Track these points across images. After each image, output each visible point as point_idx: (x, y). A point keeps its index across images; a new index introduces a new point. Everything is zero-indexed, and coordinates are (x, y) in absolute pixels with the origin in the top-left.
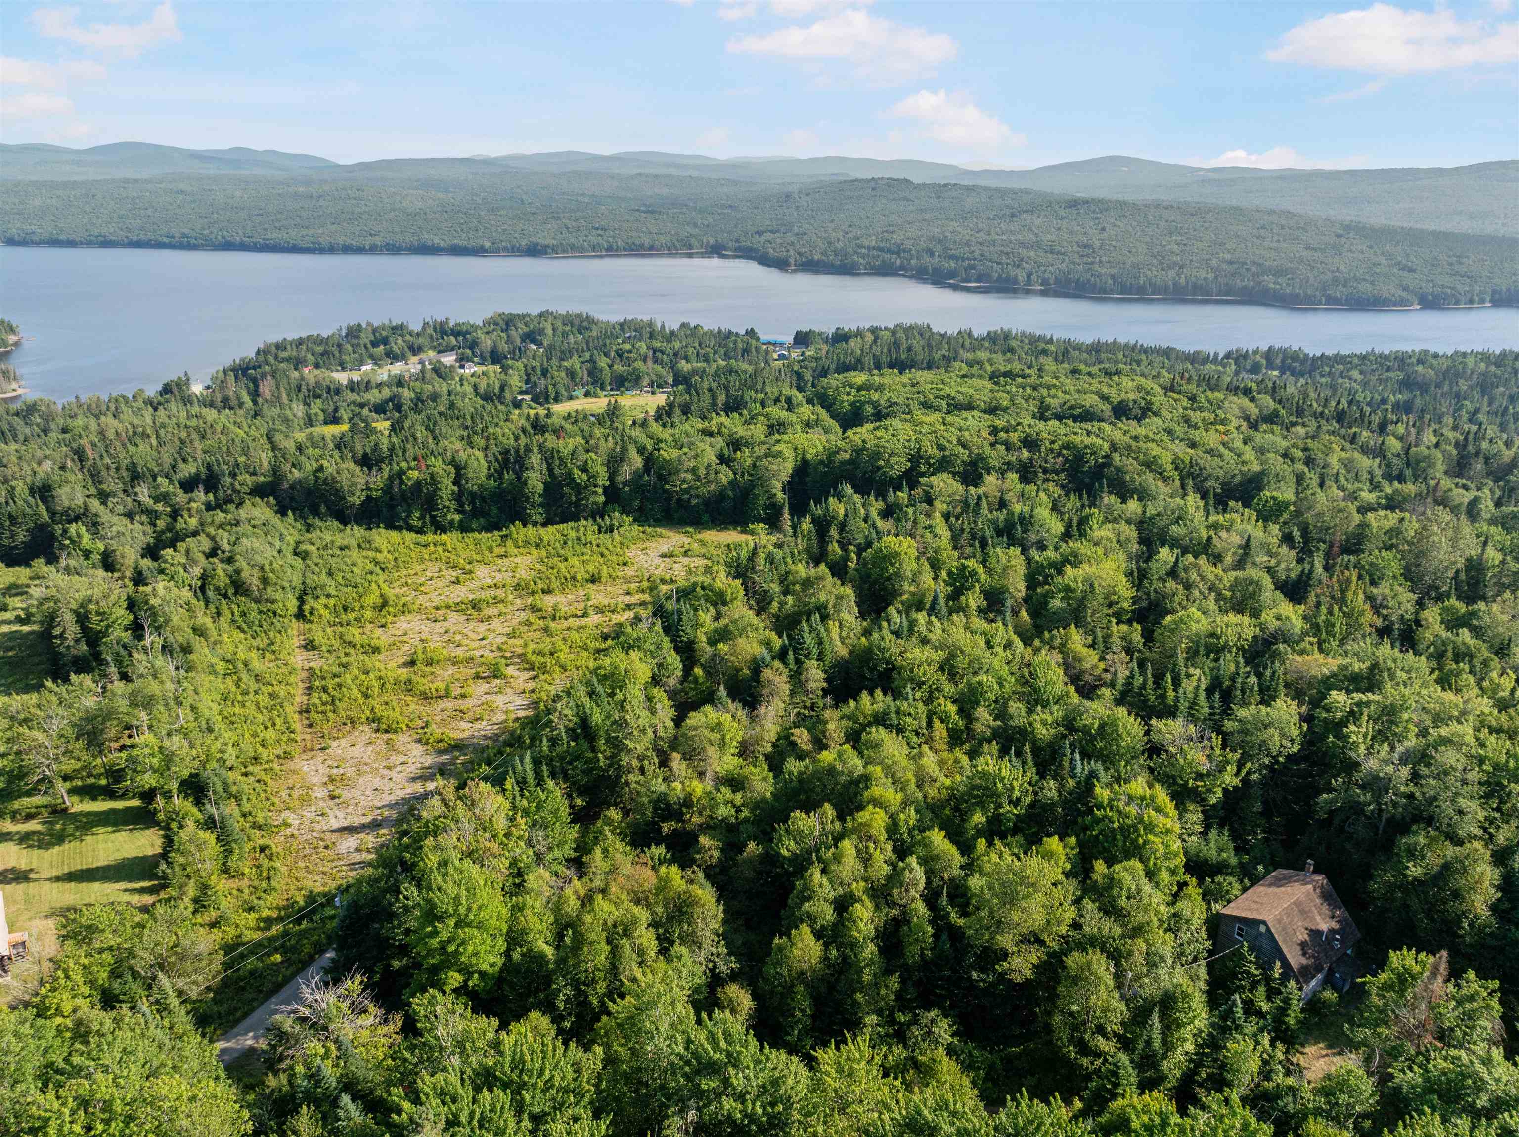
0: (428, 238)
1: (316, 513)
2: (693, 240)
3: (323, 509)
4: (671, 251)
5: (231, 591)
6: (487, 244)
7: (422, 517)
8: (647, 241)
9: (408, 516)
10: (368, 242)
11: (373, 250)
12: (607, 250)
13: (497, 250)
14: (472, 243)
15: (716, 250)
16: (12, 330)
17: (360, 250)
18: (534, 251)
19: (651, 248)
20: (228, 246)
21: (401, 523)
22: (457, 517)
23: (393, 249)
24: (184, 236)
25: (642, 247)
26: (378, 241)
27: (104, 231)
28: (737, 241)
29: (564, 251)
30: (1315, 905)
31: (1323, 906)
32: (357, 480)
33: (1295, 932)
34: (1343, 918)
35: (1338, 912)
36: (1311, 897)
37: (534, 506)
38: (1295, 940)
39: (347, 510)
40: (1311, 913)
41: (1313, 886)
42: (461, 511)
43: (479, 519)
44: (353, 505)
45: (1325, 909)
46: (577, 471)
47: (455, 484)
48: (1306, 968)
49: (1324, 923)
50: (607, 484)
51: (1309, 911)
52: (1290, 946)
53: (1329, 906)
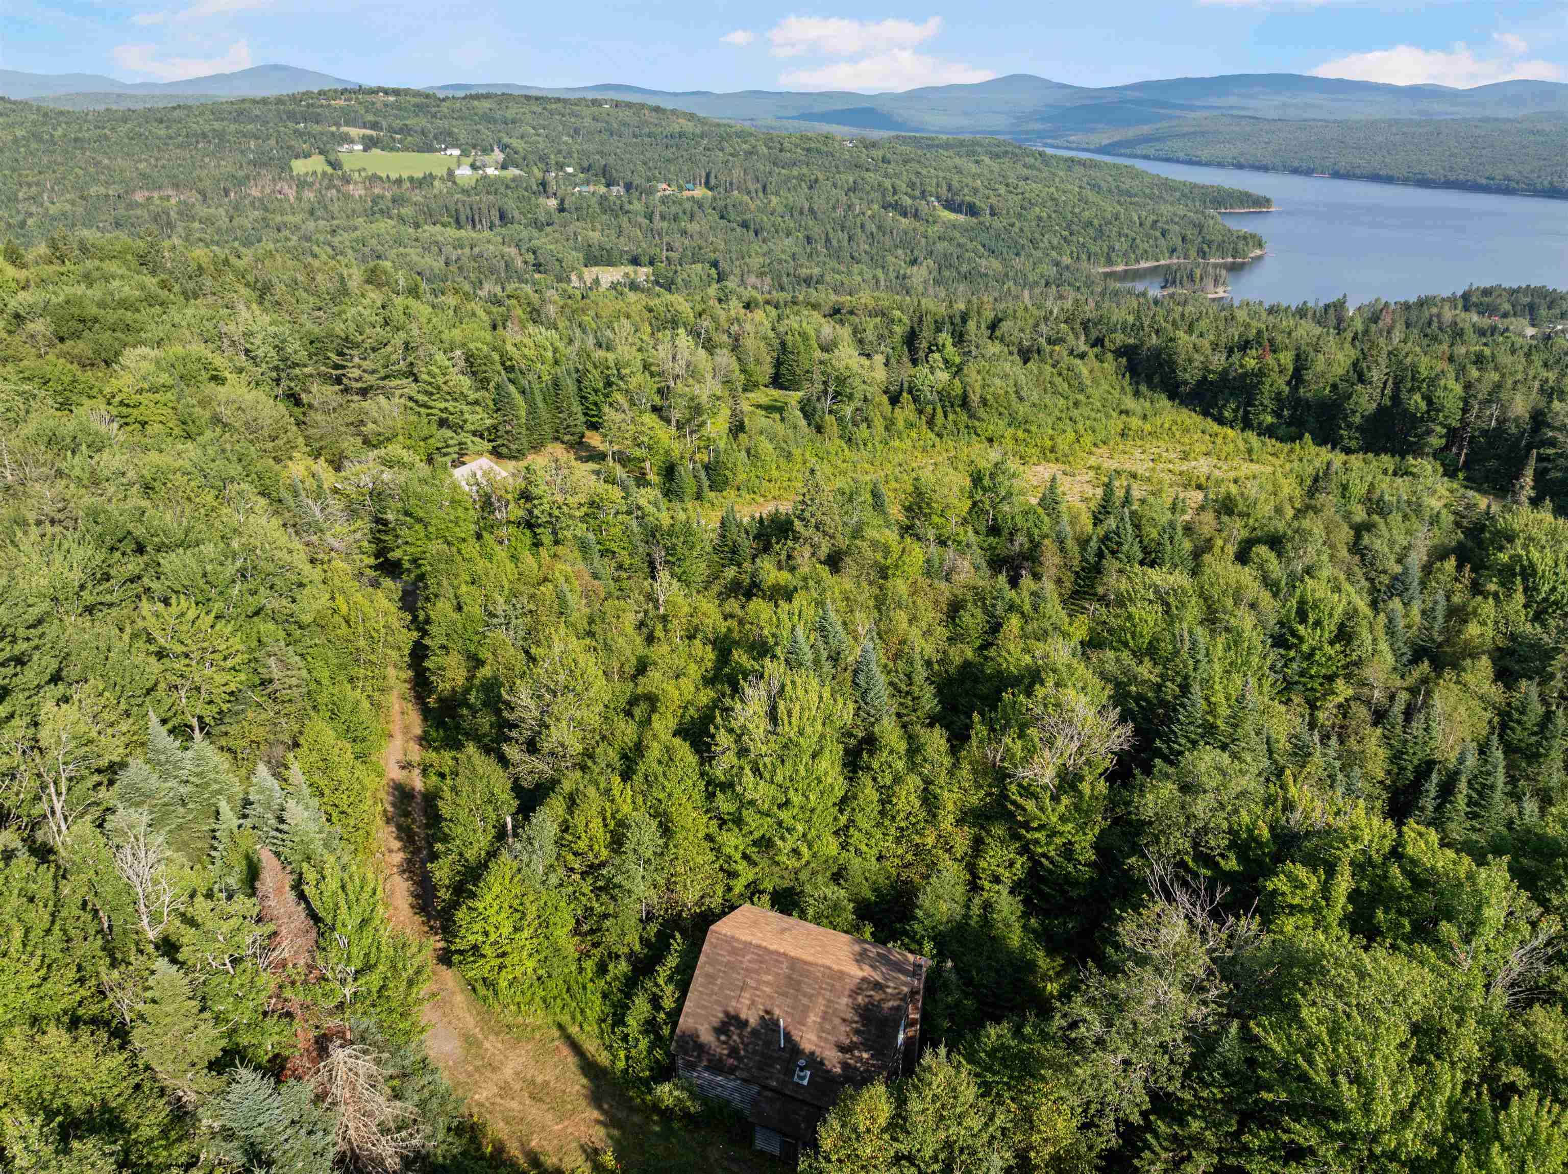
1: (1150, 379)
3: (1156, 379)
5: (958, 402)
7: (1235, 411)
9: (1224, 406)
16: (1260, 245)
21: (1215, 412)
22: (1269, 419)
30: (829, 1001)
31: (844, 1020)
32: (1196, 356)
33: (742, 989)
34: (866, 1071)
35: (865, 1055)
36: (838, 986)
37: (1349, 426)
38: (730, 998)
39: (1178, 387)
40: (805, 1001)
41: (864, 979)
42: (1277, 414)
43: (1289, 425)
44: (1186, 383)
45: (844, 1028)
46: (1417, 397)
47: (1288, 383)
48: (701, 1048)
49: (814, 1038)
50: (1455, 424)
51: (805, 995)
52: (712, 993)
53: (857, 1032)
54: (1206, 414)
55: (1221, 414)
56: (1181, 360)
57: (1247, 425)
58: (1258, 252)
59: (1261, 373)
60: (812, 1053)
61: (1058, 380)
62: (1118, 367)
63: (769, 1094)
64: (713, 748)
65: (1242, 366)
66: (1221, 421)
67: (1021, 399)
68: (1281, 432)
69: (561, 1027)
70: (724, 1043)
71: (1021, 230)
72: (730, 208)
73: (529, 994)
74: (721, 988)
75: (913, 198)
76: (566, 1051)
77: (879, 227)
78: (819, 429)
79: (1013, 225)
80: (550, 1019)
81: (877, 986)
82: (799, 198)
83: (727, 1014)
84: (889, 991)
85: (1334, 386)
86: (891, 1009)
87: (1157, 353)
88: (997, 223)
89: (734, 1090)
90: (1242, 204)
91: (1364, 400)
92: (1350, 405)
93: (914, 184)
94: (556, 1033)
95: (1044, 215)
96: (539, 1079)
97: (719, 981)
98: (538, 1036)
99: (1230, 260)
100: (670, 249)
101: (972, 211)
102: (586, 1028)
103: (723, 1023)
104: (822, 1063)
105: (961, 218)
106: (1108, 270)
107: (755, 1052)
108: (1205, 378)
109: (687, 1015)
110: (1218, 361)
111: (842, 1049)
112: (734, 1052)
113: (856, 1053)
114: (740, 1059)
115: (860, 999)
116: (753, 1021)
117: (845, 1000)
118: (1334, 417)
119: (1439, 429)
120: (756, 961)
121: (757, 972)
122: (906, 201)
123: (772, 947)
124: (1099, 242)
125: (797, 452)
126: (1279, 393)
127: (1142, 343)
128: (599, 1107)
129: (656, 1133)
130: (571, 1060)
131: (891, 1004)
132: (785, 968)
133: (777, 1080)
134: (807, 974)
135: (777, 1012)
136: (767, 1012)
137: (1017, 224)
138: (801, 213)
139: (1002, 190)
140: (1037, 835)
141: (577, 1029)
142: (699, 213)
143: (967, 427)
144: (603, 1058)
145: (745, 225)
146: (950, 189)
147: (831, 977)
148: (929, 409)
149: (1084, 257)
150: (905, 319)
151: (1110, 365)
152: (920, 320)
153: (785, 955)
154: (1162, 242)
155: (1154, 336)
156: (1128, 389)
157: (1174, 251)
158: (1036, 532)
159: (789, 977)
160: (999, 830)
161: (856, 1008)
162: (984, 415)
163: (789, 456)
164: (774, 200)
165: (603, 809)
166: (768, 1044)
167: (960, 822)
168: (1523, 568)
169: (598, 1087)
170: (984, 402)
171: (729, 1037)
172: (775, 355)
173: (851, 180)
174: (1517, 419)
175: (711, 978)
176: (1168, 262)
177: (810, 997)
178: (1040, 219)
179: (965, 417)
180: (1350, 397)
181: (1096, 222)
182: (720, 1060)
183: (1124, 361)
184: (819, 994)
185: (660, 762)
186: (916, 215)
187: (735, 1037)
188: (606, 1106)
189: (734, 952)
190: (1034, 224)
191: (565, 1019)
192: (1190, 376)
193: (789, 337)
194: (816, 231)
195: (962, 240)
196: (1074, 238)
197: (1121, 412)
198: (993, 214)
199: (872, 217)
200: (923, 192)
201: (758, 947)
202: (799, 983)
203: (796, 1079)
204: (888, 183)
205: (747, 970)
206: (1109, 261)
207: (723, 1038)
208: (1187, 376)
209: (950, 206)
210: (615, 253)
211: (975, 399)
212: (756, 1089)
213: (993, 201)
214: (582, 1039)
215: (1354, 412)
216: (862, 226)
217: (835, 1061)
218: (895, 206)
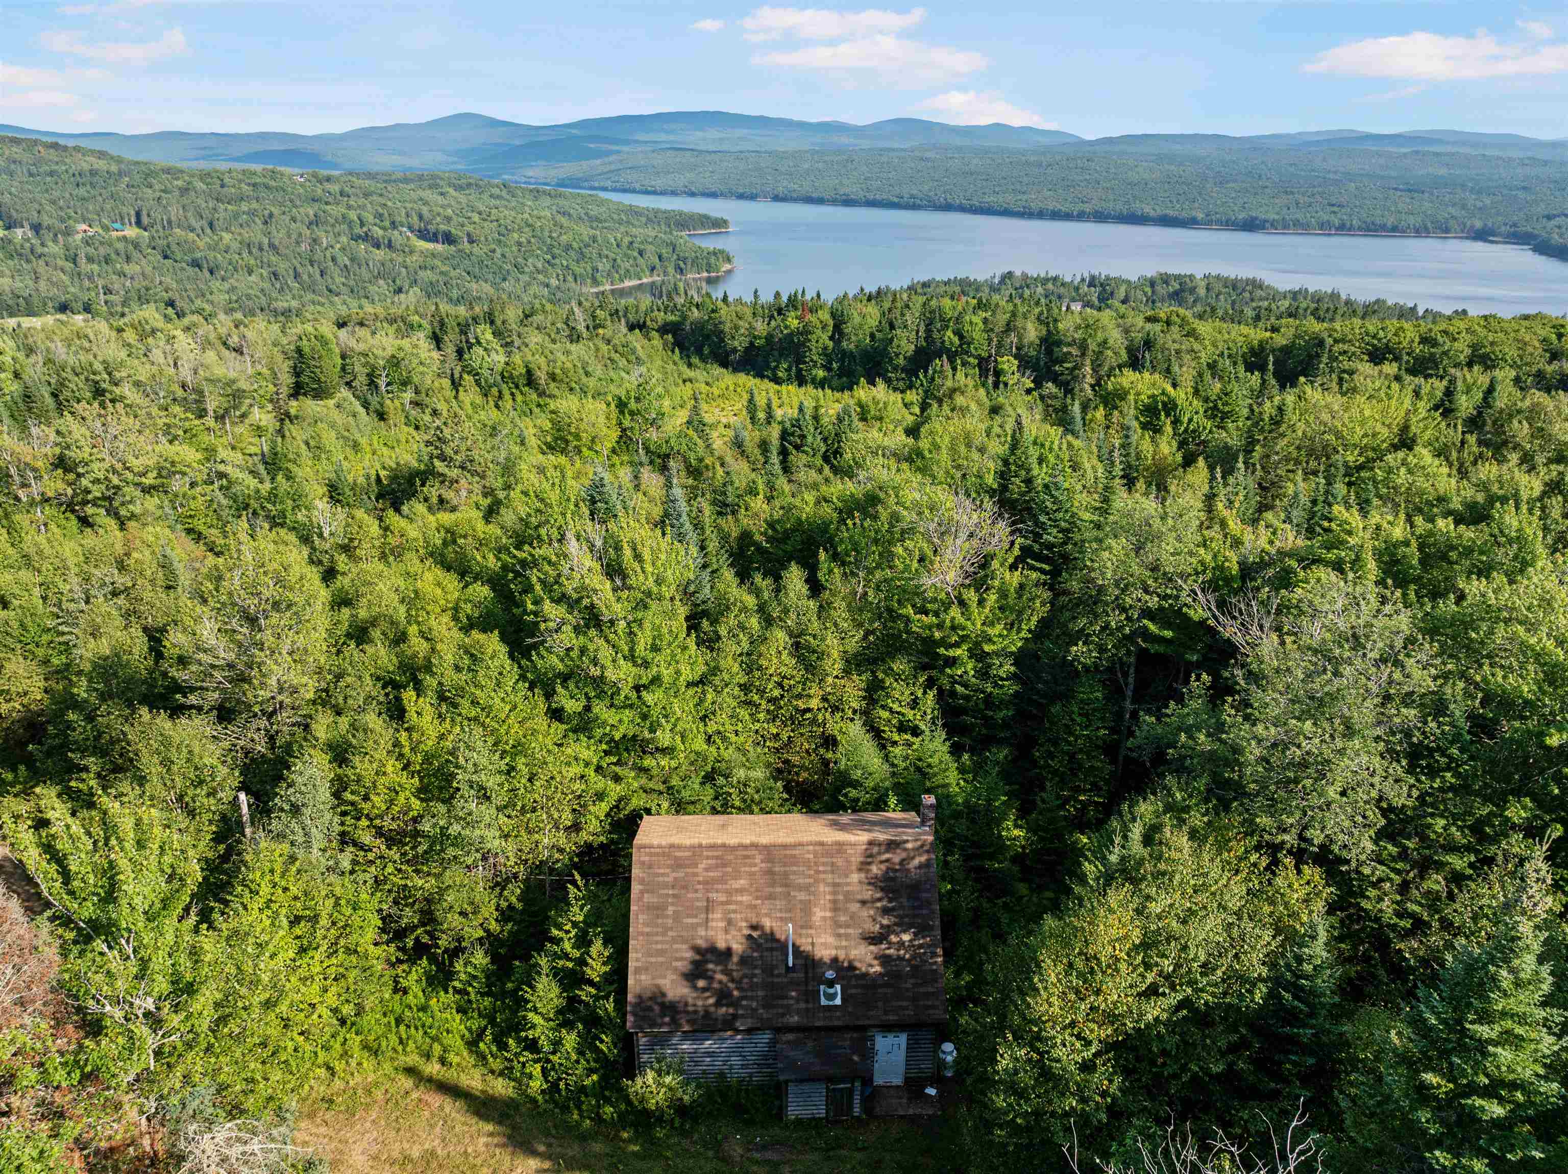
0: (1139, 207)
1: (699, 352)
2: (1452, 223)
3: (706, 350)
4: (1420, 232)
5: (522, 381)
6: (1200, 216)
7: (788, 370)
8: (1390, 221)
9: (777, 367)
10: (1076, 209)
11: (1081, 217)
12: (1337, 229)
13: (1210, 222)
14: (1184, 215)
15: (1482, 235)
17: (1067, 217)
18: (1251, 225)
19: (1395, 229)
20: (947, 207)
22: (821, 373)
23: (1100, 217)
24: (912, 196)
25: (1383, 227)
26: (1087, 208)
27: (847, 191)
28: (1515, 225)
29: (1284, 228)
30: (835, 885)
31: (863, 902)
32: (741, 323)
33: (707, 910)
34: (914, 957)
35: (906, 937)
36: (840, 862)
37: (895, 369)
38: (694, 927)
39: (727, 354)
40: (802, 896)
41: (871, 843)
42: (828, 369)
43: (840, 377)
44: (735, 350)
45: (866, 913)
46: (949, 333)
47: (831, 338)
48: (671, 1009)
49: (831, 940)
50: (984, 354)
51: (800, 888)
52: (666, 929)
53: (885, 911)
54: (762, 377)
55: (775, 375)
56: (727, 328)
57: (801, 382)
58: (728, 267)
59: (806, 332)
60: (835, 960)
61: (616, 357)
62: (665, 344)
63: (790, 1037)
64: (543, 626)
65: (786, 327)
66: (777, 381)
67: (587, 374)
68: (835, 382)
69: (410, 1071)
70: (704, 990)
71: (503, 256)
72: (174, 247)
73: (337, 1046)
74: (677, 917)
75: (384, 229)
76: (436, 1100)
77: (352, 260)
78: (382, 416)
79: (494, 251)
80: (387, 1067)
81: (892, 845)
82: (256, 233)
83: (697, 949)
84: (909, 846)
85: (872, 336)
86: (920, 867)
87: (699, 327)
88: (476, 250)
89: (731, 1052)
90: (703, 226)
91: (904, 342)
92: (892, 350)
93: (381, 215)
94: (407, 1083)
95: (523, 240)
96: (416, 1153)
97: (671, 909)
98: (379, 1094)
99: (705, 274)
100: (108, 291)
101: (449, 239)
102: (453, 1058)
103: (695, 963)
104: (852, 968)
105: (439, 247)
106: (595, 290)
107: (753, 986)
108: (752, 343)
109: (638, 970)
110: (761, 327)
111: (873, 940)
112: (723, 997)
113: (893, 938)
114: (735, 1004)
115: (875, 869)
116: (738, 947)
117: (855, 877)
118: (879, 364)
119: (971, 360)
120: (717, 866)
121: (722, 880)
122: (378, 232)
123: (733, 841)
124: (582, 264)
125: (363, 441)
126: (825, 348)
127: (684, 318)
128: (533, 1153)
129: (634, 1154)
130: (450, 1107)
131: (916, 862)
132: (759, 861)
133: (798, 1012)
134: (794, 860)
135: (767, 923)
136: (754, 927)
137: (499, 251)
138: (261, 249)
139: (476, 218)
140: (959, 652)
141: (437, 1066)
142: (136, 255)
143: (539, 405)
144: (501, 1087)
145: (196, 264)
146: (421, 217)
147: (828, 854)
148: (494, 391)
149: (570, 278)
150: (424, 323)
151: (657, 341)
152: (442, 324)
153: (754, 846)
154: (640, 261)
155: (695, 310)
156: (680, 363)
157: (653, 269)
158: (692, 457)
159: (770, 872)
160: (900, 665)
161: (873, 882)
162: (556, 392)
163: (356, 446)
164: (227, 237)
165: (397, 744)
166: (769, 970)
167: (847, 672)
168: (1165, 404)
169: (514, 1128)
170: (553, 377)
171: (711, 979)
172: (291, 363)
173: (311, 213)
174: (1031, 344)
175: (657, 910)
176: (650, 280)
177: (806, 888)
178: (519, 244)
179: (534, 396)
180: (892, 340)
181: (575, 245)
182: (707, 1014)
183: (670, 337)
184: (817, 881)
185: (458, 669)
186: (390, 246)
187: (719, 976)
188: (542, 1148)
189: (678, 864)
190: (515, 248)
191: (414, 1059)
192: (739, 343)
193: (305, 342)
194: (283, 267)
195: (444, 269)
196: (557, 261)
197: (684, 381)
198: (471, 241)
199: (343, 249)
200: (393, 223)
201: (712, 847)
202: (786, 874)
203: (824, 1002)
204: (353, 215)
205: (706, 883)
206: (595, 282)
207: (701, 983)
208: (736, 343)
209: (424, 235)
210: (35, 300)
211: (541, 376)
212: (766, 1037)
213: (470, 228)
214: (450, 1075)
215: (897, 355)
216: (333, 259)
217: (869, 959)
218: (366, 238)
